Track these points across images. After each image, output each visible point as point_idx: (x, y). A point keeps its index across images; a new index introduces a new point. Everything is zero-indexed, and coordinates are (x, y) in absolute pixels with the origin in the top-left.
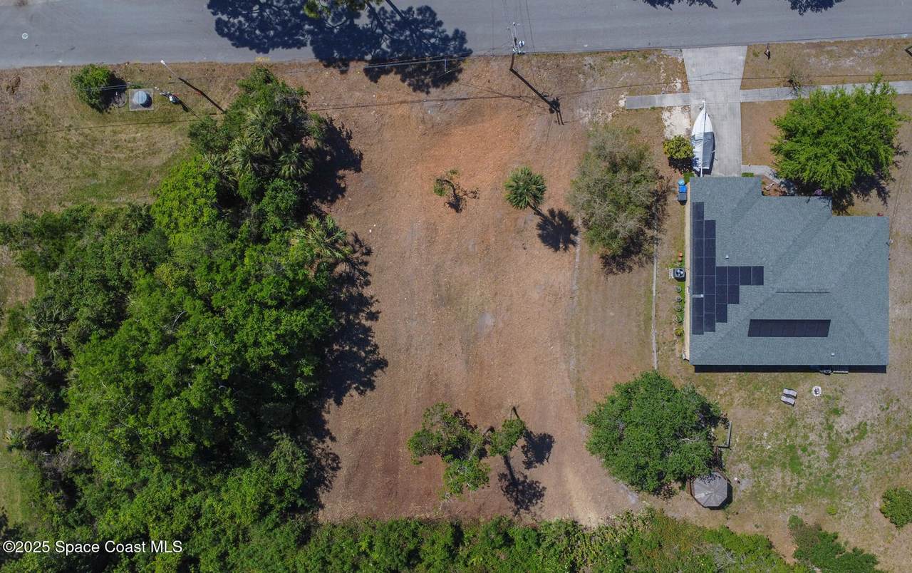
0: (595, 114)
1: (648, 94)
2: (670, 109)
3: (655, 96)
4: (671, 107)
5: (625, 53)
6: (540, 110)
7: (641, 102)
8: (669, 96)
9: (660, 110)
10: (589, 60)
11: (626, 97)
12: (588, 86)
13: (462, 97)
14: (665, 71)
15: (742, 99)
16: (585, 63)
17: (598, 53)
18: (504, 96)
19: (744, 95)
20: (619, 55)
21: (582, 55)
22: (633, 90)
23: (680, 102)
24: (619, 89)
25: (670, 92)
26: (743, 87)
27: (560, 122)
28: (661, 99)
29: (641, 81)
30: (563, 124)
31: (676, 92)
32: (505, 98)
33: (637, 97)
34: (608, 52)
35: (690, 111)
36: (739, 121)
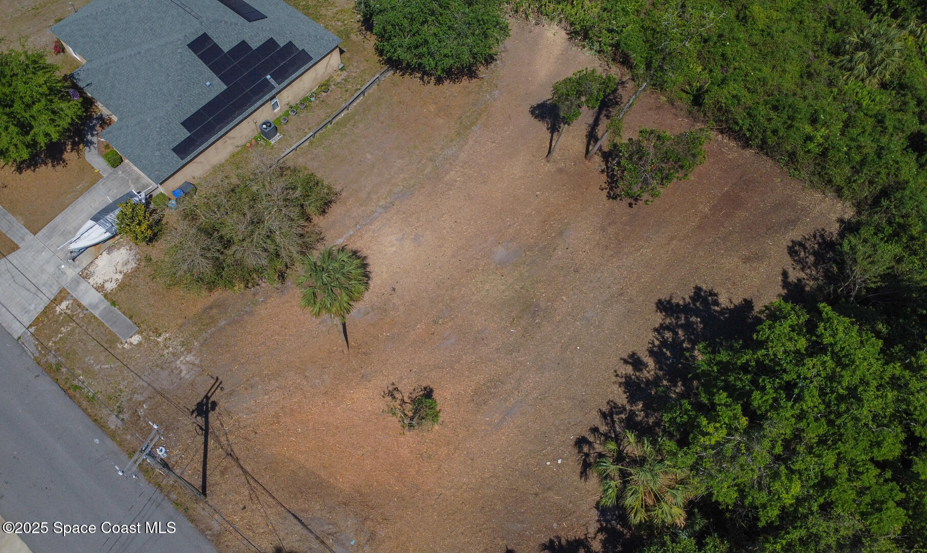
0: (174, 354)
1: (101, 324)
2: (100, 288)
3: (96, 315)
4: (97, 289)
5: (71, 391)
6: (225, 419)
7: (118, 321)
8: (85, 302)
9: (109, 296)
10: (113, 422)
11: (124, 341)
12: (146, 394)
13: (295, 521)
14: (58, 332)
15: (30, 237)
16: (119, 423)
17: (96, 420)
18: (245, 472)
19: (23, 240)
20: (78, 396)
21: (113, 435)
22: (108, 343)
23: (84, 286)
24: (120, 358)
25: (79, 305)
26: (15, 248)
27: (218, 383)
28: (95, 307)
29: (92, 344)
30: (217, 379)
31: (75, 300)
32: (249, 469)
33: (114, 330)
34: (85, 410)
35: (85, 269)
36: (58, 219)
